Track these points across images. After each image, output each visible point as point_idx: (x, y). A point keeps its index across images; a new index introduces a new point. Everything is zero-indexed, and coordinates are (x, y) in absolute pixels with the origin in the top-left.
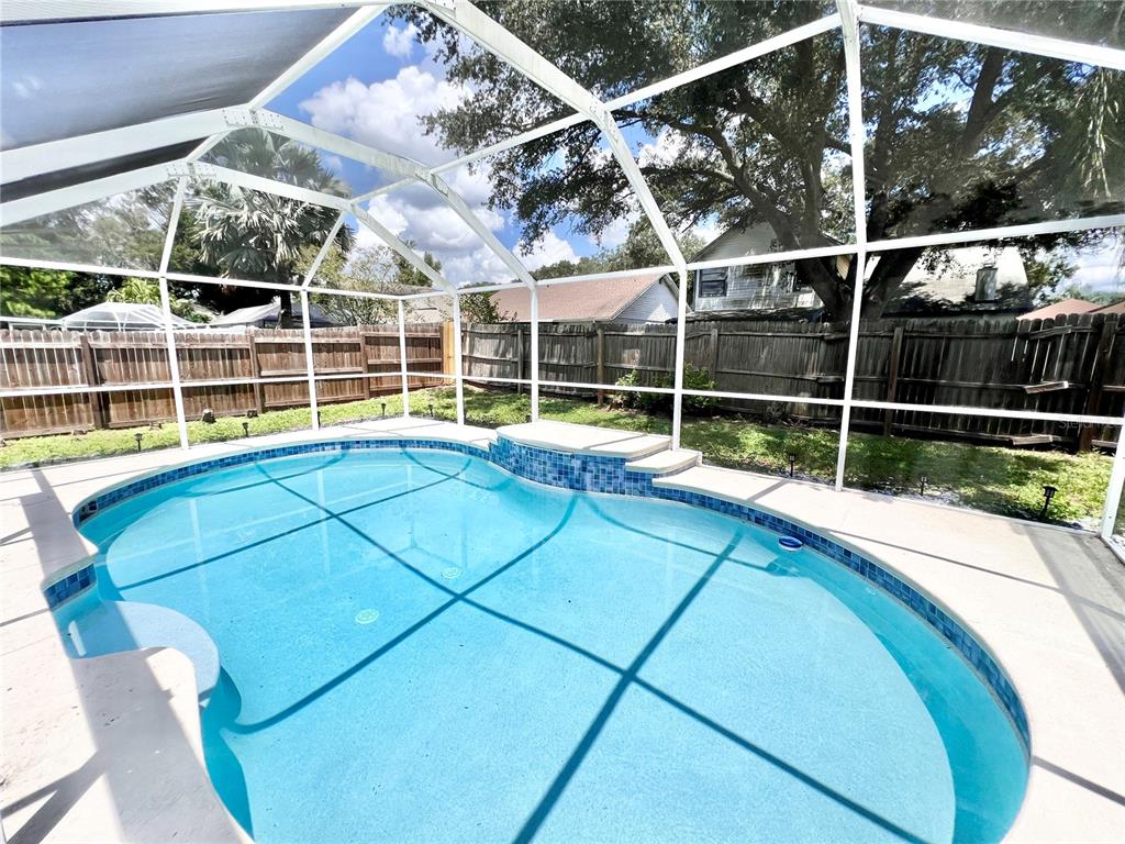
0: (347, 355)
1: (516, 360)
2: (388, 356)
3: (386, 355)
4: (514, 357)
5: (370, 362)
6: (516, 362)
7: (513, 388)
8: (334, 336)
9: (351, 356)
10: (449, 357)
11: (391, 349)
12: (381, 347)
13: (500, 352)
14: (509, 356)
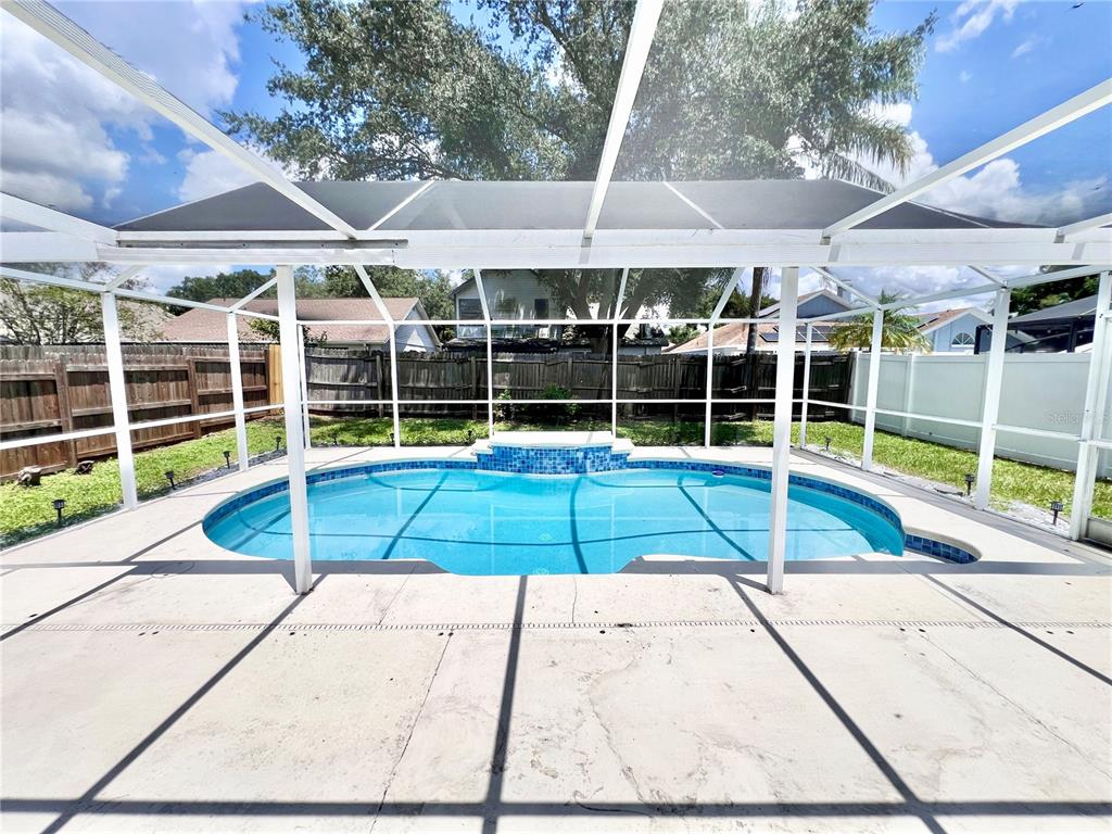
0: (172, 385)
1: (374, 384)
2: (216, 384)
3: (213, 383)
4: (369, 382)
5: (201, 391)
6: (376, 387)
8: (159, 362)
9: (177, 386)
10: (275, 384)
11: (219, 376)
12: (209, 375)
13: (350, 377)
14: (363, 382)
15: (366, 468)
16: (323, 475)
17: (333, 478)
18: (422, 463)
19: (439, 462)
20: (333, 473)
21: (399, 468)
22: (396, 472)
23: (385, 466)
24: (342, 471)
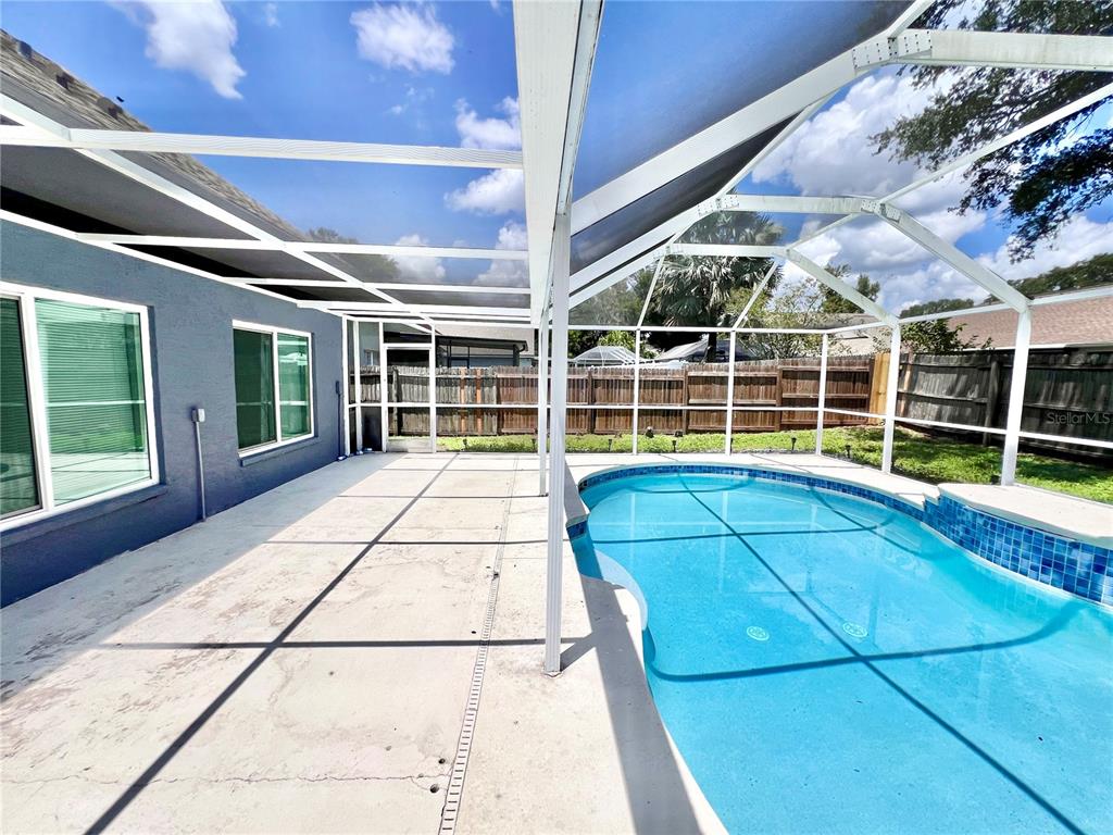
0: (762, 388)
1: (984, 400)
2: (803, 390)
3: (802, 389)
4: (980, 396)
5: (785, 395)
6: (985, 404)
7: (975, 438)
8: (753, 370)
9: (766, 389)
10: (879, 394)
11: (810, 383)
12: (798, 381)
13: (958, 390)
14: (972, 396)
15: (809, 479)
16: (765, 472)
17: (774, 478)
18: (870, 492)
19: (889, 499)
20: (774, 473)
21: (844, 491)
22: (840, 494)
23: (829, 483)
24: (784, 475)
